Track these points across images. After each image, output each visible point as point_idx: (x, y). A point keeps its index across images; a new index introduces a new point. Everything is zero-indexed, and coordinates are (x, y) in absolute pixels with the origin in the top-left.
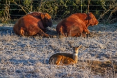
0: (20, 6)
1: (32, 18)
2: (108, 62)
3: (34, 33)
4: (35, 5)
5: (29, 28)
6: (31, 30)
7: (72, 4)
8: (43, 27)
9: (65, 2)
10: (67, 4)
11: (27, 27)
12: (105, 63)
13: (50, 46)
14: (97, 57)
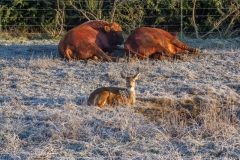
0: (81, 10)
1: (88, 31)
2: (188, 101)
3: (88, 54)
4: (106, 8)
5: (80, 47)
6: (83, 50)
7: (167, 6)
8: (106, 45)
9: (155, 3)
10: (160, 6)
11: (77, 44)
12: (183, 102)
13: (106, 75)
14: (175, 93)
